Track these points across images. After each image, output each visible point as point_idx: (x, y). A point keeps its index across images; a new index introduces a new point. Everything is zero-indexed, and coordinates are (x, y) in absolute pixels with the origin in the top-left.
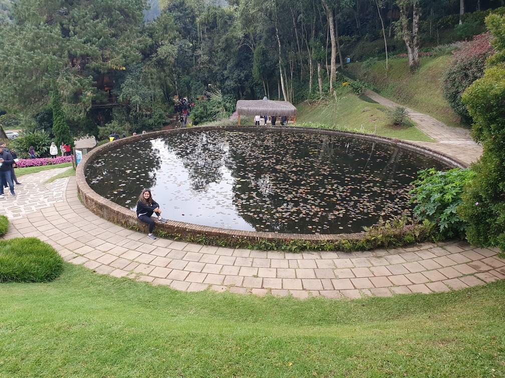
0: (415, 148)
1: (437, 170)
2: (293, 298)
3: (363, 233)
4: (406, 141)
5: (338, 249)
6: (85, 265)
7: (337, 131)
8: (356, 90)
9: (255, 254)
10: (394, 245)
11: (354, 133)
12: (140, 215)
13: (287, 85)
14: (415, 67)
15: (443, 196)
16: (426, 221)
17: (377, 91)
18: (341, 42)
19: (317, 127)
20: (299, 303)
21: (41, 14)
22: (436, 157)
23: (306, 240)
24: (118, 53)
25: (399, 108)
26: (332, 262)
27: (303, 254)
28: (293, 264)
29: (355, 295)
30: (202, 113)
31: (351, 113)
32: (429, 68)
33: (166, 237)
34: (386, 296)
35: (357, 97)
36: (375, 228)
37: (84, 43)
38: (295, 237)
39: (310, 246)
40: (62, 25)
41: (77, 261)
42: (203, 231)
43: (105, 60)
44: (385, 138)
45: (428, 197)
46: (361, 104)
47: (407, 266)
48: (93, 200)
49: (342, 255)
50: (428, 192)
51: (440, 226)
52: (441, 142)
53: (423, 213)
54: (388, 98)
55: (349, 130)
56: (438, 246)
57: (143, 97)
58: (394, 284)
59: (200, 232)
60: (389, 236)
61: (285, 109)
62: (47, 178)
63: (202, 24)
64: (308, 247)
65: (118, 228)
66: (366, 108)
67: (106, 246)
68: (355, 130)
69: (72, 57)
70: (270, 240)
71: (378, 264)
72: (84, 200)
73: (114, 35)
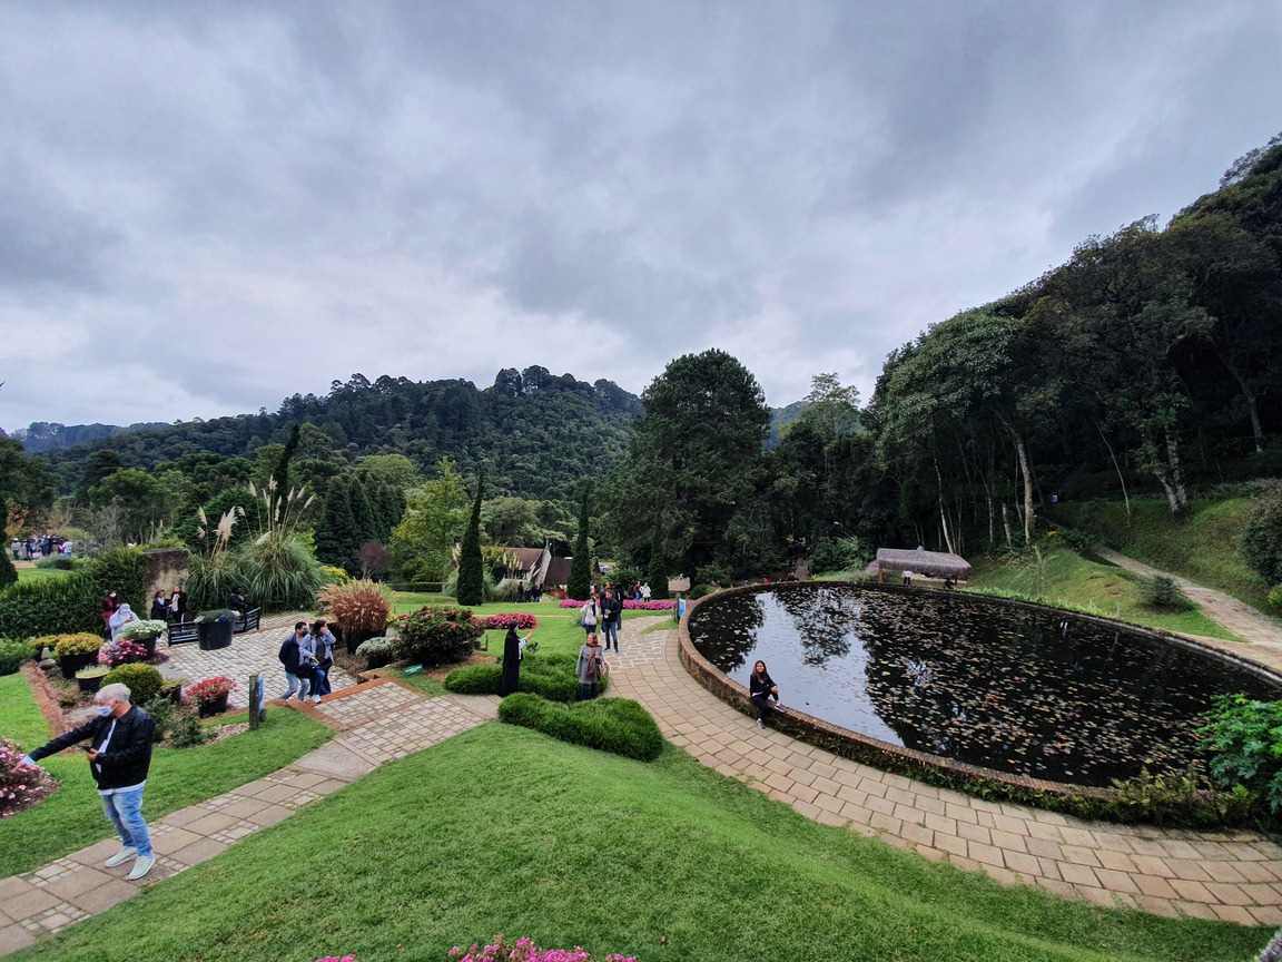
0: (1202, 648)
1: (1250, 698)
2: (988, 878)
3: (1112, 789)
4: (1181, 634)
5: (1066, 809)
6: (687, 749)
7: (1046, 606)
8: (1072, 544)
9: (918, 787)
10: (1176, 821)
11: (1078, 612)
12: (754, 694)
13: (952, 530)
14: (1183, 514)
15: (1268, 747)
16: (1240, 789)
17: (1116, 548)
18: (1039, 474)
19: (1009, 596)
20: (1000, 889)
21: (657, 448)
22: (1249, 670)
23: (1006, 783)
24: (729, 486)
25: (1160, 579)
26: (1055, 830)
27: (1003, 806)
28: (985, 819)
29: (1105, 899)
30: (824, 559)
31: (1067, 578)
32: (1212, 517)
33: (785, 732)
34: (1165, 915)
35: (1076, 555)
36: (1135, 785)
37: (695, 475)
38: (984, 773)
39: (1014, 793)
40: (674, 457)
41: (677, 742)
42: (837, 734)
43: (714, 493)
44: (1140, 627)
45: (1238, 742)
46: (1085, 567)
47: (1207, 865)
48: (698, 664)
49: (1074, 823)
50: (1236, 735)
51: (1270, 801)
52: (1256, 643)
53: (1231, 773)
54: (1137, 558)
55: (1066, 606)
56: (1269, 839)
57: (752, 536)
58: (1182, 897)
59: (833, 735)
60: (1162, 804)
61: (952, 565)
62: (644, 627)
63: (830, 452)
64: (1011, 796)
65: (724, 706)
66: (1096, 573)
67: (710, 729)
68: (1079, 607)
69: (680, 489)
70: (944, 770)
71: (1145, 852)
72: (686, 662)
73: (726, 467)
